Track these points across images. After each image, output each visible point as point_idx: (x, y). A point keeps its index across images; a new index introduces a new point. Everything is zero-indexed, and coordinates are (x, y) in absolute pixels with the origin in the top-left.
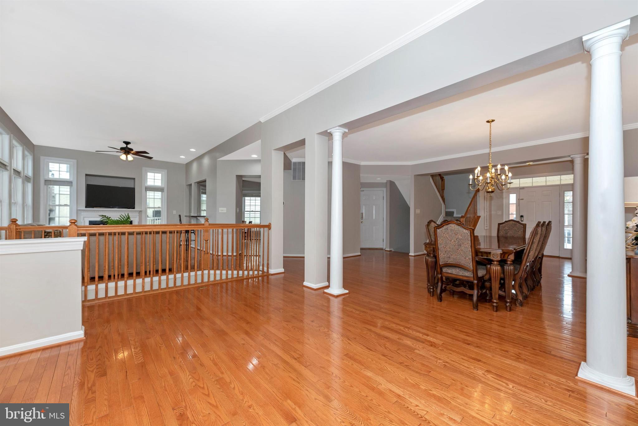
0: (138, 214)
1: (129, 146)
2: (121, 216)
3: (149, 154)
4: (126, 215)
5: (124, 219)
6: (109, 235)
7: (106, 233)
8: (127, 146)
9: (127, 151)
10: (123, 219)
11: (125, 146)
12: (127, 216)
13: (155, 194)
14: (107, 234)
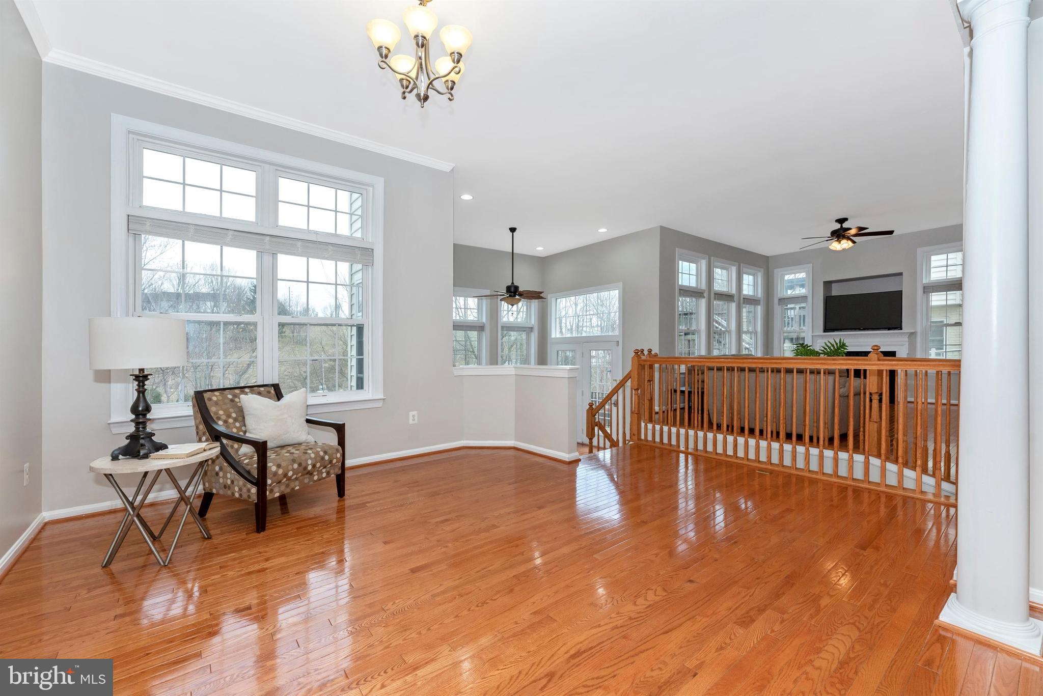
0: (907, 339)
1: (845, 225)
2: (826, 344)
3: (868, 228)
4: (835, 341)
5: (832, 348)
6: (797, 372)
7: (806, 369)
8: (842, 226)
9: (839, 234)
10: (829, 348)
11: (838, 226)
12: (839, 344)
13: (949, 297)
14: (808, 371)
